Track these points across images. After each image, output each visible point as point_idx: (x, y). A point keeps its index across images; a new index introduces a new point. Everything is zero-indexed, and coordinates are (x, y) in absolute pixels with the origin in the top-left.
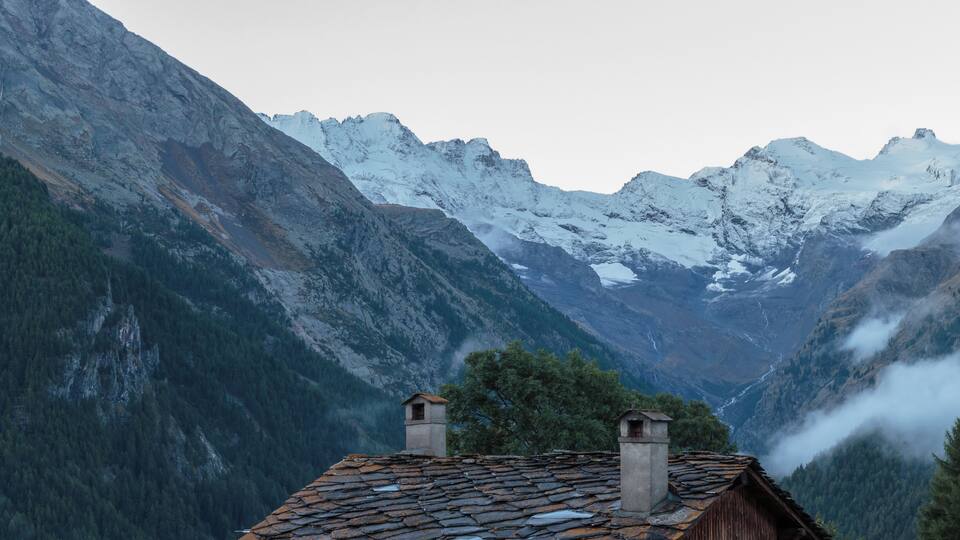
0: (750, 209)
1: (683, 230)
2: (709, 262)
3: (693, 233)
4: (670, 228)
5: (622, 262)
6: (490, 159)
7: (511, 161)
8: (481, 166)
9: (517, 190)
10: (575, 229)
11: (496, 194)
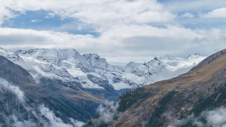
0: (153, 71)
1: (139, 75)
2: (143, 83)
3: (141, 76)
4: (136, 75)
5: (124, 82)
6: (97, 58)
7: (102, 59)
8: (95, 60)
9: (103, 65)
10: (115, 74)
11: (98, 66)
